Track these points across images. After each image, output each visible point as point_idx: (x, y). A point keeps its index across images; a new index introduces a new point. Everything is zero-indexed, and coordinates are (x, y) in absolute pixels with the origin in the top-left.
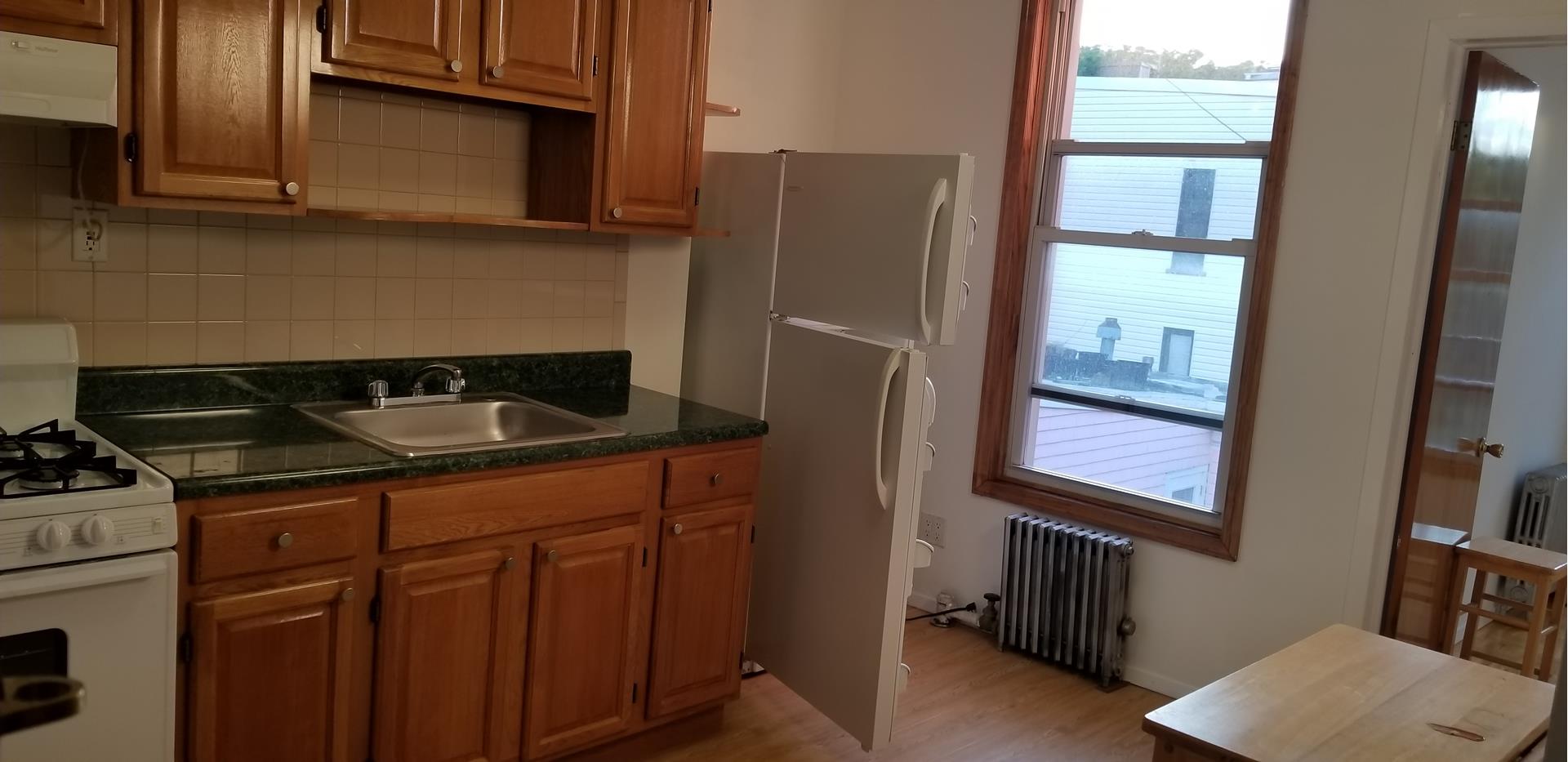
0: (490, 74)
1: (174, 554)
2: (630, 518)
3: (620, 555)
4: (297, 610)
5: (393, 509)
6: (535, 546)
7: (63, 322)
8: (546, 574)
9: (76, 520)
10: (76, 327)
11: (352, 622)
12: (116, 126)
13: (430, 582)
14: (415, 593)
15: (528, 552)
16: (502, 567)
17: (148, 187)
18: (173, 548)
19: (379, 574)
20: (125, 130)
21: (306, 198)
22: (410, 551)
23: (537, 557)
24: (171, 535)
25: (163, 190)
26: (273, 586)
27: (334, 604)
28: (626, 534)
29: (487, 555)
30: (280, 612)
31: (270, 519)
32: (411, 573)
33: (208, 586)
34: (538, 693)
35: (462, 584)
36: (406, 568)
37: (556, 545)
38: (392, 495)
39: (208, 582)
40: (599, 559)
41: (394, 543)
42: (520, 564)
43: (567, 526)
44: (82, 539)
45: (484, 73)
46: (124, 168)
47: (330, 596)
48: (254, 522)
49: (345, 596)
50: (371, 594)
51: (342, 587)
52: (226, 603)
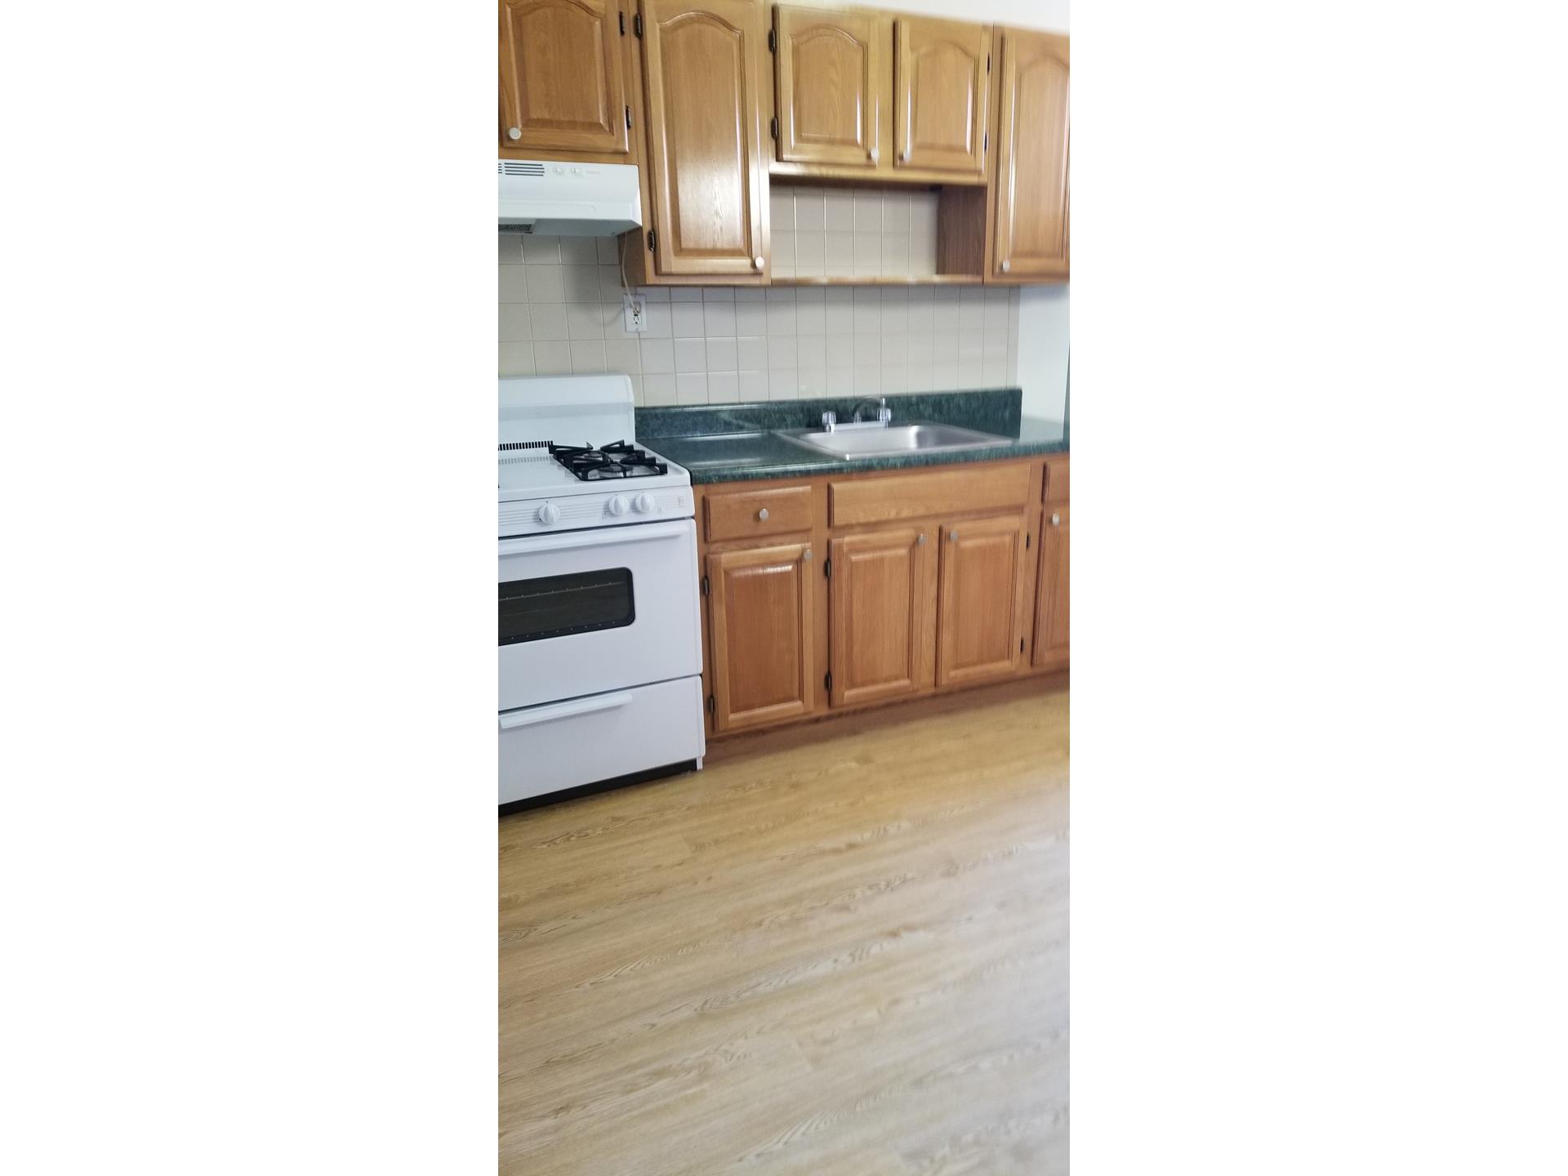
0: (901, 158)
1: (693, 521)
2: (1017, 509)
3: (1008, 539)
4: (774, 564)
5: (836, 497)
6: (940, 530)
7: (623, 374)
8: (949, 550)
9: (632, 495)
10: (631, 378)
11: (812, 575)
12: (641, 224)
13: (864, 551)
14: (854, 558)
15: (936, 533)
16: (915, 544)
17: (664, 269)
18: (693, 517)
19: (829, 543)
20: (647, 228)
21: (770, 271)
22: (848, 528)
23: (942, 537)
24: (690, 508)
25: (674, 270)
26: (757, 547)
27: (799, 562)
28: (1013, 522)
29: (904, 533)
30: (764, 565)
31: (753, 500)
32: (851, 544)
33: (718, 545)
34: (947, 639)
35: (887, 554)
36: (847, 539)
37: (956, 528)
38: (836, 486)
39: (716, 541)
40: (991, 541)
41: (838, 520)
42: (929, 541)
43: (964, 514)
44: (636, 508)
45: (897, 159)
46: (649, 256)
47: (796, 556)
48: (743, 502)
49: (805, 556)
50: (824, 557)
51: (803, 551)
52: (728, 557)
